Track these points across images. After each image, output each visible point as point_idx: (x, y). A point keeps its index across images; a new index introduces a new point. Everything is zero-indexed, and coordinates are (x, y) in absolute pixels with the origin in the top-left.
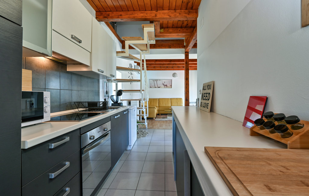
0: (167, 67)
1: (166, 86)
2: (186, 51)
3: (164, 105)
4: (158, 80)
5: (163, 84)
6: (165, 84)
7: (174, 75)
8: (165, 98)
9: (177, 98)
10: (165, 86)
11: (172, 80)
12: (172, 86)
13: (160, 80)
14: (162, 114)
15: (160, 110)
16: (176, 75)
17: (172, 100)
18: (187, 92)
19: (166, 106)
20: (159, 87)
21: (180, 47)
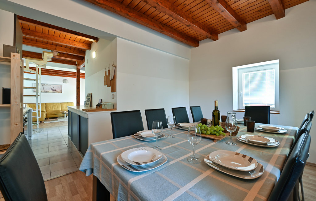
0: (57, 74)
1: (56, 91)
2: (78, 68)
3: (53, 110)
4: (45, 84)
5: (51, 89)
6: (54, 89)
7: (64, 81)
8: (54, 103)
9: (68, 103)
10: (53, 91)
11: (63, 86)
12: (62, 91)
13: (47, 84)
14: (50, 118)
15: (48, 114)
16: (66, 81)
17: (62, 104)
18: (78, 97)
19: (56, 110)
20: (47, 92)
21: (72, 65)
